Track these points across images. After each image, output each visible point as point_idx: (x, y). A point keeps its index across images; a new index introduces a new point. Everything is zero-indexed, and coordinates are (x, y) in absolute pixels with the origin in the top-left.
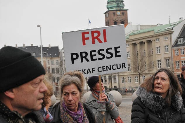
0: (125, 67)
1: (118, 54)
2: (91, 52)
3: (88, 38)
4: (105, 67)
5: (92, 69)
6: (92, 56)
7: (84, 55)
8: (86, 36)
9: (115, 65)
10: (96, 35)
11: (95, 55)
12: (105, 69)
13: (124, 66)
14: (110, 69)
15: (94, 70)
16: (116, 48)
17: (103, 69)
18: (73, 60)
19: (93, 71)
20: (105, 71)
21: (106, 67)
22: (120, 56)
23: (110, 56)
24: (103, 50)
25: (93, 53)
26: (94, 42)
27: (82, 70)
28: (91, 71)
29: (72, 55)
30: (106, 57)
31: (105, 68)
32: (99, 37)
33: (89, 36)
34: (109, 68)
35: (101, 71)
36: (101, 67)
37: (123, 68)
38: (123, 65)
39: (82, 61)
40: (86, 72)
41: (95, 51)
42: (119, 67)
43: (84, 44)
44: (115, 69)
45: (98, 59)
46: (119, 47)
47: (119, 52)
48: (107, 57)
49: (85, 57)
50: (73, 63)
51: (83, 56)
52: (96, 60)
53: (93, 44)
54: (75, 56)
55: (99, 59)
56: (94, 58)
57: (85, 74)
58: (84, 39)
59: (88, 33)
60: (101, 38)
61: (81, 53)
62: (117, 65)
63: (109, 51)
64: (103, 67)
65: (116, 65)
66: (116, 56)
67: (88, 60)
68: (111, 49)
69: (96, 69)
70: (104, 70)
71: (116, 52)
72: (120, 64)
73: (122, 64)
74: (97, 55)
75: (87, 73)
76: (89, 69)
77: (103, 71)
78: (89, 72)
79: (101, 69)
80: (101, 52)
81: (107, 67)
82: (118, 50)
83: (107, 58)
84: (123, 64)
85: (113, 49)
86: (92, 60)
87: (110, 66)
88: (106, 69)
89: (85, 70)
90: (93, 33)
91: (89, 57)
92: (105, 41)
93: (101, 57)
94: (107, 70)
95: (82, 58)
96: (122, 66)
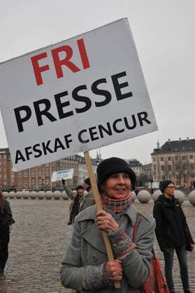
0: (149, 122)
1: (124, 91)
2: (57, 97)
3: (46, 68)
4: (95, 128)
5: (66, 137)
6: (60, 106)
7: (42, 107)
8: (41, 63)
9: (120, 120)
10: (62, 55)
11: (67, 104)
12: (96, 133)
13: (145, 119)
14: (110, 133)
15: (71, 141)
16: (115, 78)
17: (92, 134)
18: (20, 122)
19: (67, 142)
20: (98, 138)
21: (97, 127)
22: (130, 95)
23: (102, 98)
24: (84, 87)
25: (63, 100)
26: (60, 74)
27: (43, 144)
28: (64, 144)
29: (17, 111)
30: (93, 105)
31: (97, 130)
32: (70, 60)
33: (49, 61)
34: (107, 129)
35: (88, 141)
36: (85, 131)
37: (142, 125)
38: (143, 116)
39: (40, 123)
40: (52, 147)
41: (65, 94)
42: (131, 124)
43: (39, 81)
44: (123, 130)
45: (75, 112)
46: (123, 74)
47: (126, 85)
48: (96, 103)
49: (46, 113)
50: (21, 129)
51: (41, 111)
52: (70, 114)
53: (58, 78)
54: (23, 114)
55: (79, 111)
56: (66, 110)
57: (51, 152)
58: (38, 71)
59: (44, 55)
60: (76, 59)
61: (36, 104)
62: (125, 119)
63: (100, 87)
64: (90, 129)
65: (123, 120)
66: (120, 97)
67: (52, 119)
68: (104, 81)
69: (74, 138)
70: (95, 136)
71: (118, 87)
72: (133, 116)
73: (139, 115)
74: (72, 101)
75: (55, 151)
76: (57, 140)
77: (93, 139)
78: (59, 147)
79: (86, 136)
80: (81, 93)
81: (100, 127)
82: (121, 81)
83: (98, 105)
84: (141, 113)
85: (110, 81)
86: (62, 115)
87: (108, 124)
88: (98, 135)
89: (49, 142)
90: (55, 52)
91: (54, 111)
92: (86, 65)
93: (82, 105)
94: (102, 137)
95: (39, 114)
96: (141, 120)
